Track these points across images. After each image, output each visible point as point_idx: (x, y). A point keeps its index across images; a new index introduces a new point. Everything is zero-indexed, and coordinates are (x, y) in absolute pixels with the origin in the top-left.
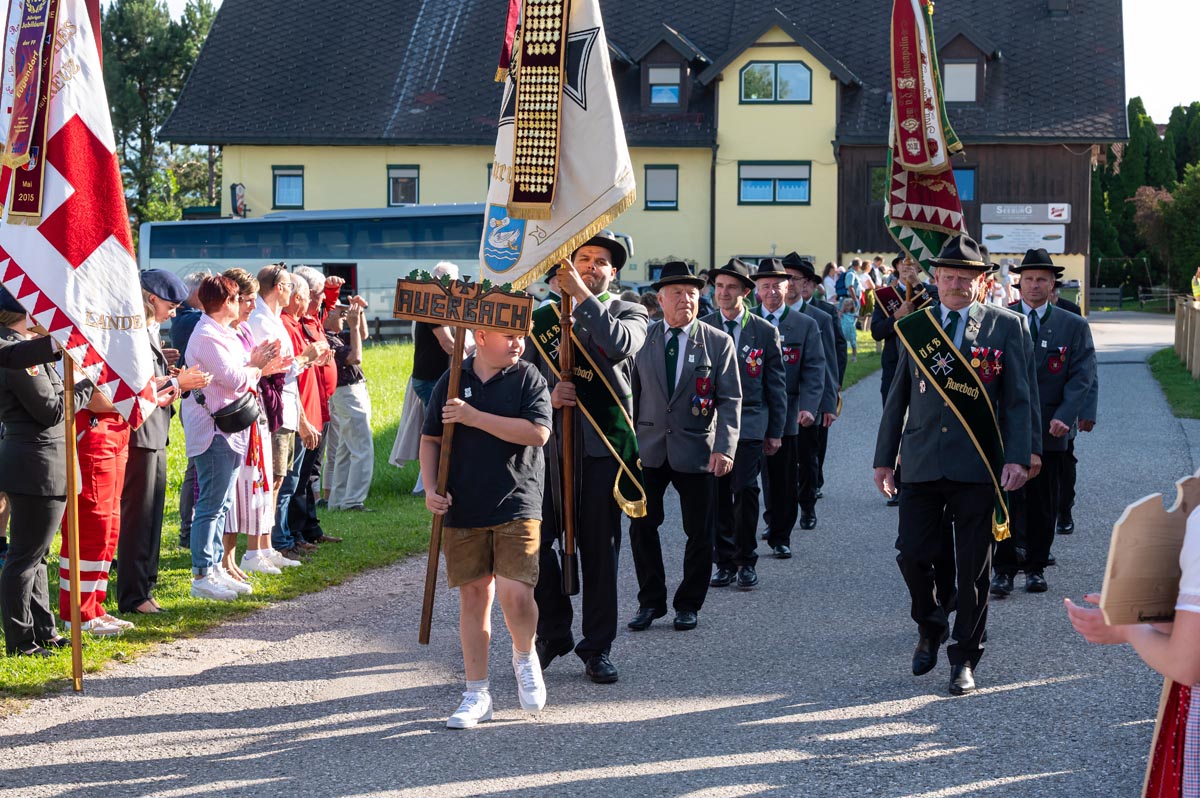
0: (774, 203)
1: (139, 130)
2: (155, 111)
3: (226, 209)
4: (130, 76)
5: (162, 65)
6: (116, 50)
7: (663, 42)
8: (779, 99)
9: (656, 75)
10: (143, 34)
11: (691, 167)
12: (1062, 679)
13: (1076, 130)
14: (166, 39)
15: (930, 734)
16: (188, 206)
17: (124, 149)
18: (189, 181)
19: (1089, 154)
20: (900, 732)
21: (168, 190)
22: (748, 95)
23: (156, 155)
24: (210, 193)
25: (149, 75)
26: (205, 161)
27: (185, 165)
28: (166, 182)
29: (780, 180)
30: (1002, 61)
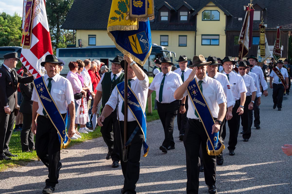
0: (210, 45)
1: (56, 26)
2: (60, 21)
3: (77, 45)
4: (54, 13)
5: (62, 10)
6: (51, 7)
7: (183, 5)
8: (212, 19)
9: (181, 13)
10: (57, 3)
11: (190, 36)
12: (277, 162)
13: (285, 28)
14: (63, 4)
15: (245, 175)
16: (68, 44)
17: (53, 31)
18: (69, 38)
19: (288, 33)
20: (237, 174)
21: (63, 41)
22: (204, 19)
23: (60, 32)
24: (73, 41)
25: (59, 13)
26: (72, 34)
27: (67, 35)
28: (63, 39)
29: (212, 39)
30: (267, 10)
